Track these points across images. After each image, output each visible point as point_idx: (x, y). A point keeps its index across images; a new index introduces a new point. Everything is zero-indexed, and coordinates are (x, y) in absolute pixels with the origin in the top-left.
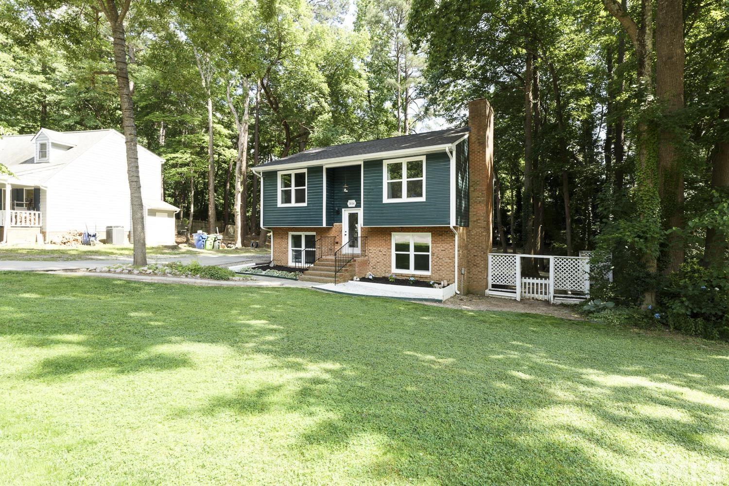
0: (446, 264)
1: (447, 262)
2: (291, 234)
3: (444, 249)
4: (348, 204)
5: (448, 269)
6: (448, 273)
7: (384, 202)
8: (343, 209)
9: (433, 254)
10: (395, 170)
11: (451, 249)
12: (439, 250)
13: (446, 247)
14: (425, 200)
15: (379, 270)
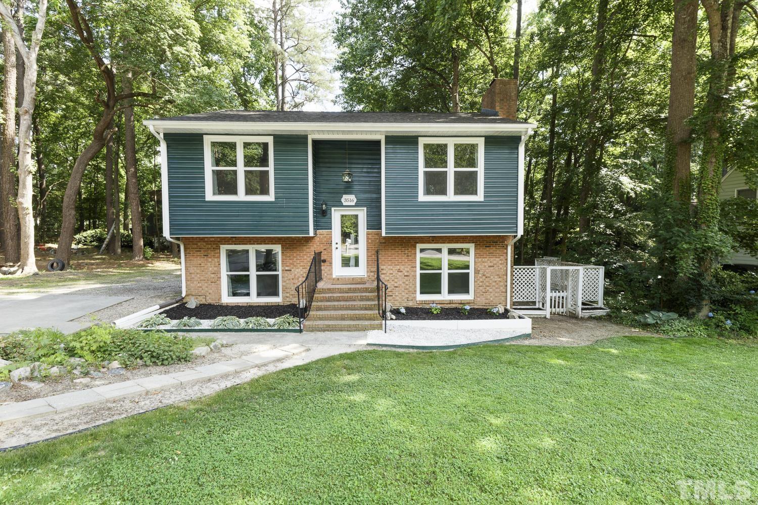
0: (494, 284)
1: (495, 282)
2: (224, 248)
3: (492, 264)
4: (343, 200)
5: (497, 290)
6: (496, 295)
7: (420, 200)
8: (333, 209)
9: (477, 272)
10: (436, 154)
11: (501, 264)
12: (485, 266)
13: (495, 262)
14: (482, 199)
15: (398, 298)
